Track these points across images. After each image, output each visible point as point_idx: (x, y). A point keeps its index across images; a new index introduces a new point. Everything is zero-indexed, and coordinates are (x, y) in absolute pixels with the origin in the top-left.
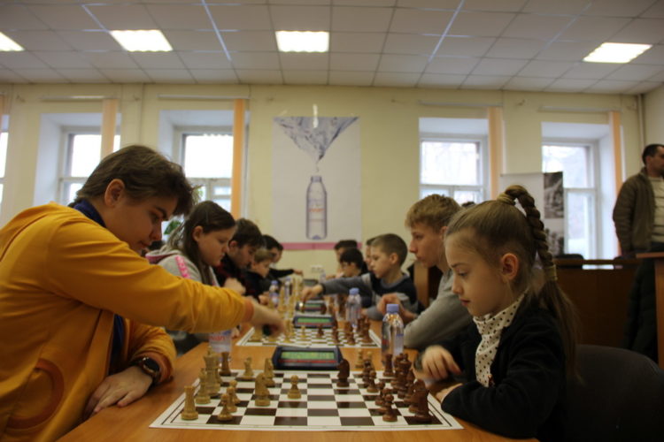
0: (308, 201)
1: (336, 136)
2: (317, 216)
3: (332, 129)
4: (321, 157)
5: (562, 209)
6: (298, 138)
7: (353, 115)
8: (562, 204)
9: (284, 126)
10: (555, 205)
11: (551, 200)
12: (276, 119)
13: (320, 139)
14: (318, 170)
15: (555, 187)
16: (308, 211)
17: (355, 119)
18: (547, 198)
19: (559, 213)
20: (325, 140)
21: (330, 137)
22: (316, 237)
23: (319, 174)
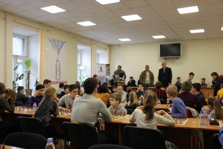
0: (56, 68)
1: (62, 47)
2: (58, 73)
3: (61, 44)
4: (59, 53)
5: (109, 73)
6: (53, 46)
7: (65, 41)
8: (109, 72)
9: (50, 41)
10: (108, 72)
11: (107, 71)
12: (48, 38)
13: (58, 47)
14: (58, 58)
15: (108, 68)
16: (56, 71)
17: (65, 42)
18: (106, 70)
19: (109, 74)
20: (59, 47)
21: (60, 47)
22: (58, 80)
23: (58, 59)
